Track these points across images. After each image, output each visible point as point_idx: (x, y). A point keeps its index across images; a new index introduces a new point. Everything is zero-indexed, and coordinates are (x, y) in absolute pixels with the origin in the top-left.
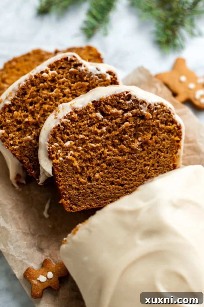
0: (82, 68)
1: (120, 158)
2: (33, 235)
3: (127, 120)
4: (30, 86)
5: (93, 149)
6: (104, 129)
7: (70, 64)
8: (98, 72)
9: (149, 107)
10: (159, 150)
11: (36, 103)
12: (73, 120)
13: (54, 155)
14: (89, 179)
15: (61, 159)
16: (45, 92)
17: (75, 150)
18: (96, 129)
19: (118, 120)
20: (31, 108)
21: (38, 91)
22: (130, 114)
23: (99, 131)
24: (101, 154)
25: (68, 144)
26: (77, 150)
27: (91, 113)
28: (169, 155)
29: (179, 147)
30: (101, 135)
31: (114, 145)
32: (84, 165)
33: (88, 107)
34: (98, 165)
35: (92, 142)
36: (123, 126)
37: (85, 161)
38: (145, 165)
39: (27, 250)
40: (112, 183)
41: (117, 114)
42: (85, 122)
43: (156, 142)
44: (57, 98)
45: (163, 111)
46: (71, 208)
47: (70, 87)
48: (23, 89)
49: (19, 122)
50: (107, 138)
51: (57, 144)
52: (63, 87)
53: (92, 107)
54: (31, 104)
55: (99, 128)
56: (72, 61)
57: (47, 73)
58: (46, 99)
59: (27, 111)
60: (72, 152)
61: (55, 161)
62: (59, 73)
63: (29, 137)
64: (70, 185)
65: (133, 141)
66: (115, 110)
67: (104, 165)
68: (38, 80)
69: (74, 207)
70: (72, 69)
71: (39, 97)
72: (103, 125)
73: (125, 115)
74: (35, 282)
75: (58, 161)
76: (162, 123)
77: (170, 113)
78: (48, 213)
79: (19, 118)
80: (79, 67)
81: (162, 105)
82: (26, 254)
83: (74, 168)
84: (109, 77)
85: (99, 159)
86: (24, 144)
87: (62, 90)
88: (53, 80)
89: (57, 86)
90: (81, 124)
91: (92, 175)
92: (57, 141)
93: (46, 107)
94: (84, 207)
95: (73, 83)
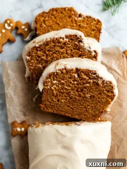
0: (82, 44)
1: (77, 98)
2: (24, 107)
3: (89, 83)
4: (52, 42)
5: (66, 89)
6: (76, 82)
7: (77, 39)
8: (89, 49)
9: (103, 81)
10: (99, 102)
11: (51, 51)
12: (62, 72)
13: (46, 84)
14: (58, 100)
15: (49, 87)
16: (58, 48)
17: (57, 86)
18: (72, 81)
19: (85, 81)
20: (47, 52)
21: (54, 46)
22: (92, 81)
23: (73, 82)
24: (69, 92)
25: (55, 82)
26: (58, 86)
27: (73, 73)
28: (102, 106)
29: (109, 104)
30: (73, 84)
31: (77, 91)
32: (58, 94)
33: (72, 70)
34: (65, 96)
35: (67, 86)
36: (86, 85)
37: (60, 92)
38: (88, 105)
39: (18, 112)
40: (68, 106)
41: (85, 79)
42: (68, 76)
43: (99, 98)
44: (62, 53)
45: (110, 86)
46: (44, 109)
47: (72, 50)
48: (47, 42)
49: (39, 57)
50: (75, 87)
51: (49, 80)
52: (68, 49)
53: (74, 71)
54: (48, 51)
55: (74, 81)
56: (78, 38)
57: (63, 39)
58: (57, 51)
59: (45, 53)
60: (55, 86)
61: (45, 87)
62: (69, 41)
63: (40, 66)
64: (48, 100)
65: (88, 93)
66: (85, 77)
67: (68, 98)
68: (57, 41)
69: (45, 109)
70: (76, 43)
71: (53, 49)
72: (76, 81)
73: (89, 80)
74: (15, 129)
75: (46, 88)
76: (106, 90)
77: (112, 87)
78: (36, 100)
79: (39, 55)
80: (80, 43)
81: (111, 83)
82: (17, 114)
83: (53, 93)
84: (93, 54)
85: (67, 94)
86: (36, 68)
87: (67, 50)
88: (65, 44)
89: (65, 47)
90: (66, 76)
91: (60, 99)
92: (50, 79)
93: (55, 55)
94: (50, 111)
95: (74, 49)
